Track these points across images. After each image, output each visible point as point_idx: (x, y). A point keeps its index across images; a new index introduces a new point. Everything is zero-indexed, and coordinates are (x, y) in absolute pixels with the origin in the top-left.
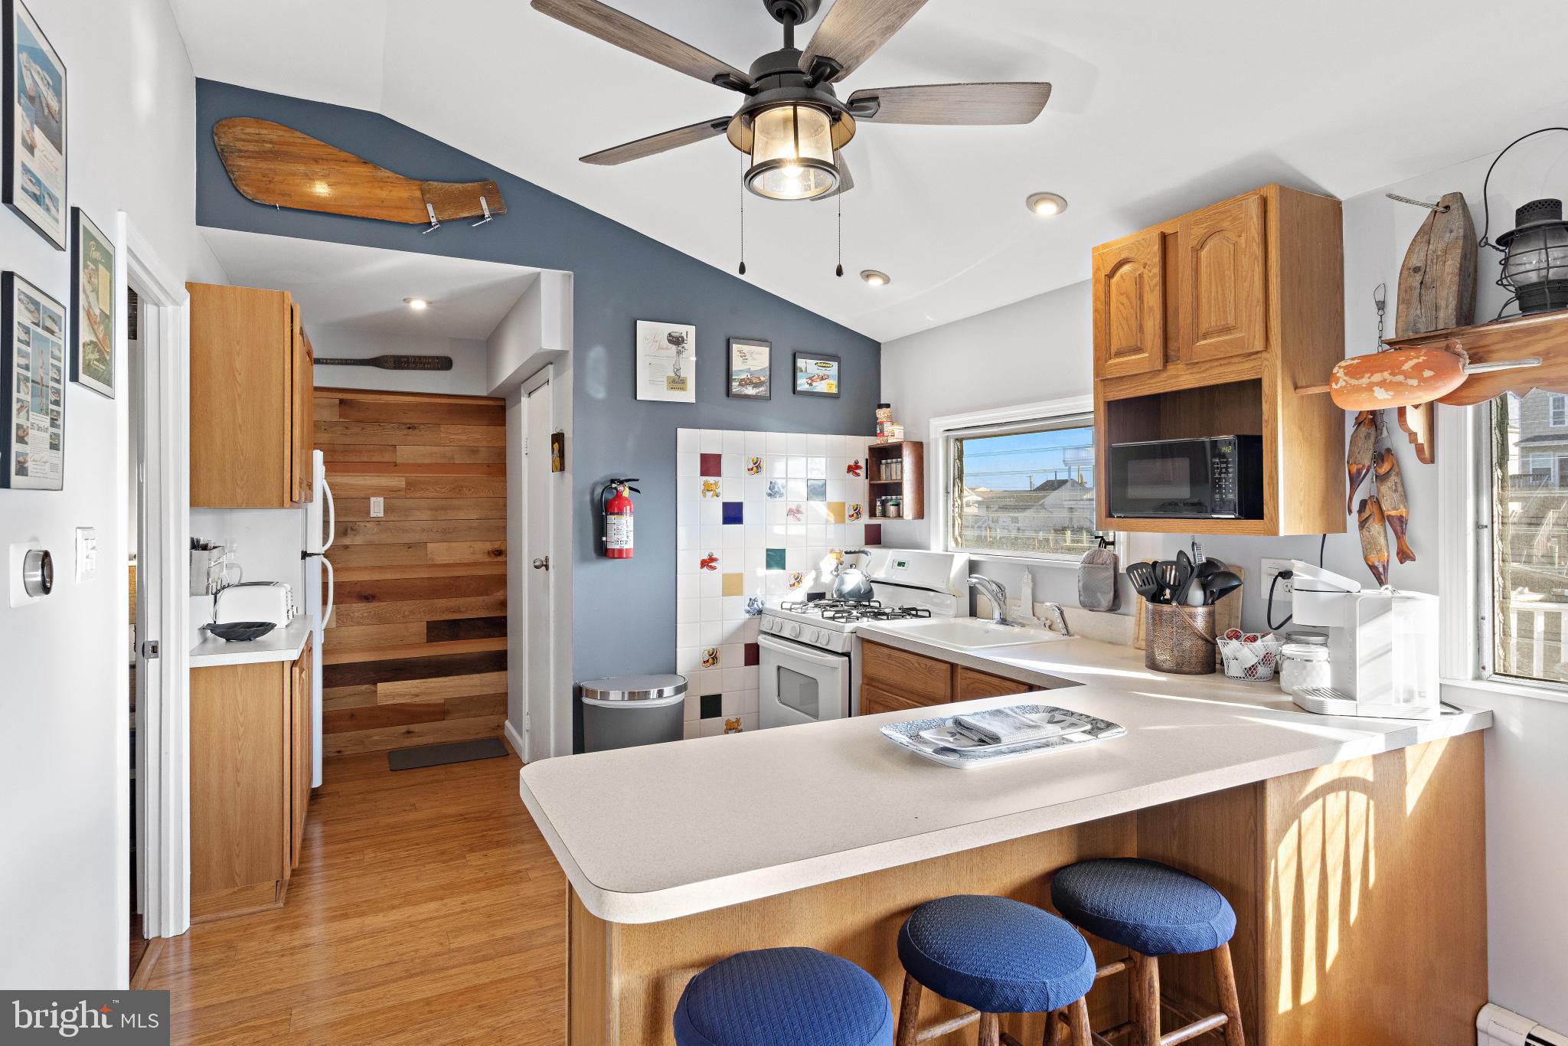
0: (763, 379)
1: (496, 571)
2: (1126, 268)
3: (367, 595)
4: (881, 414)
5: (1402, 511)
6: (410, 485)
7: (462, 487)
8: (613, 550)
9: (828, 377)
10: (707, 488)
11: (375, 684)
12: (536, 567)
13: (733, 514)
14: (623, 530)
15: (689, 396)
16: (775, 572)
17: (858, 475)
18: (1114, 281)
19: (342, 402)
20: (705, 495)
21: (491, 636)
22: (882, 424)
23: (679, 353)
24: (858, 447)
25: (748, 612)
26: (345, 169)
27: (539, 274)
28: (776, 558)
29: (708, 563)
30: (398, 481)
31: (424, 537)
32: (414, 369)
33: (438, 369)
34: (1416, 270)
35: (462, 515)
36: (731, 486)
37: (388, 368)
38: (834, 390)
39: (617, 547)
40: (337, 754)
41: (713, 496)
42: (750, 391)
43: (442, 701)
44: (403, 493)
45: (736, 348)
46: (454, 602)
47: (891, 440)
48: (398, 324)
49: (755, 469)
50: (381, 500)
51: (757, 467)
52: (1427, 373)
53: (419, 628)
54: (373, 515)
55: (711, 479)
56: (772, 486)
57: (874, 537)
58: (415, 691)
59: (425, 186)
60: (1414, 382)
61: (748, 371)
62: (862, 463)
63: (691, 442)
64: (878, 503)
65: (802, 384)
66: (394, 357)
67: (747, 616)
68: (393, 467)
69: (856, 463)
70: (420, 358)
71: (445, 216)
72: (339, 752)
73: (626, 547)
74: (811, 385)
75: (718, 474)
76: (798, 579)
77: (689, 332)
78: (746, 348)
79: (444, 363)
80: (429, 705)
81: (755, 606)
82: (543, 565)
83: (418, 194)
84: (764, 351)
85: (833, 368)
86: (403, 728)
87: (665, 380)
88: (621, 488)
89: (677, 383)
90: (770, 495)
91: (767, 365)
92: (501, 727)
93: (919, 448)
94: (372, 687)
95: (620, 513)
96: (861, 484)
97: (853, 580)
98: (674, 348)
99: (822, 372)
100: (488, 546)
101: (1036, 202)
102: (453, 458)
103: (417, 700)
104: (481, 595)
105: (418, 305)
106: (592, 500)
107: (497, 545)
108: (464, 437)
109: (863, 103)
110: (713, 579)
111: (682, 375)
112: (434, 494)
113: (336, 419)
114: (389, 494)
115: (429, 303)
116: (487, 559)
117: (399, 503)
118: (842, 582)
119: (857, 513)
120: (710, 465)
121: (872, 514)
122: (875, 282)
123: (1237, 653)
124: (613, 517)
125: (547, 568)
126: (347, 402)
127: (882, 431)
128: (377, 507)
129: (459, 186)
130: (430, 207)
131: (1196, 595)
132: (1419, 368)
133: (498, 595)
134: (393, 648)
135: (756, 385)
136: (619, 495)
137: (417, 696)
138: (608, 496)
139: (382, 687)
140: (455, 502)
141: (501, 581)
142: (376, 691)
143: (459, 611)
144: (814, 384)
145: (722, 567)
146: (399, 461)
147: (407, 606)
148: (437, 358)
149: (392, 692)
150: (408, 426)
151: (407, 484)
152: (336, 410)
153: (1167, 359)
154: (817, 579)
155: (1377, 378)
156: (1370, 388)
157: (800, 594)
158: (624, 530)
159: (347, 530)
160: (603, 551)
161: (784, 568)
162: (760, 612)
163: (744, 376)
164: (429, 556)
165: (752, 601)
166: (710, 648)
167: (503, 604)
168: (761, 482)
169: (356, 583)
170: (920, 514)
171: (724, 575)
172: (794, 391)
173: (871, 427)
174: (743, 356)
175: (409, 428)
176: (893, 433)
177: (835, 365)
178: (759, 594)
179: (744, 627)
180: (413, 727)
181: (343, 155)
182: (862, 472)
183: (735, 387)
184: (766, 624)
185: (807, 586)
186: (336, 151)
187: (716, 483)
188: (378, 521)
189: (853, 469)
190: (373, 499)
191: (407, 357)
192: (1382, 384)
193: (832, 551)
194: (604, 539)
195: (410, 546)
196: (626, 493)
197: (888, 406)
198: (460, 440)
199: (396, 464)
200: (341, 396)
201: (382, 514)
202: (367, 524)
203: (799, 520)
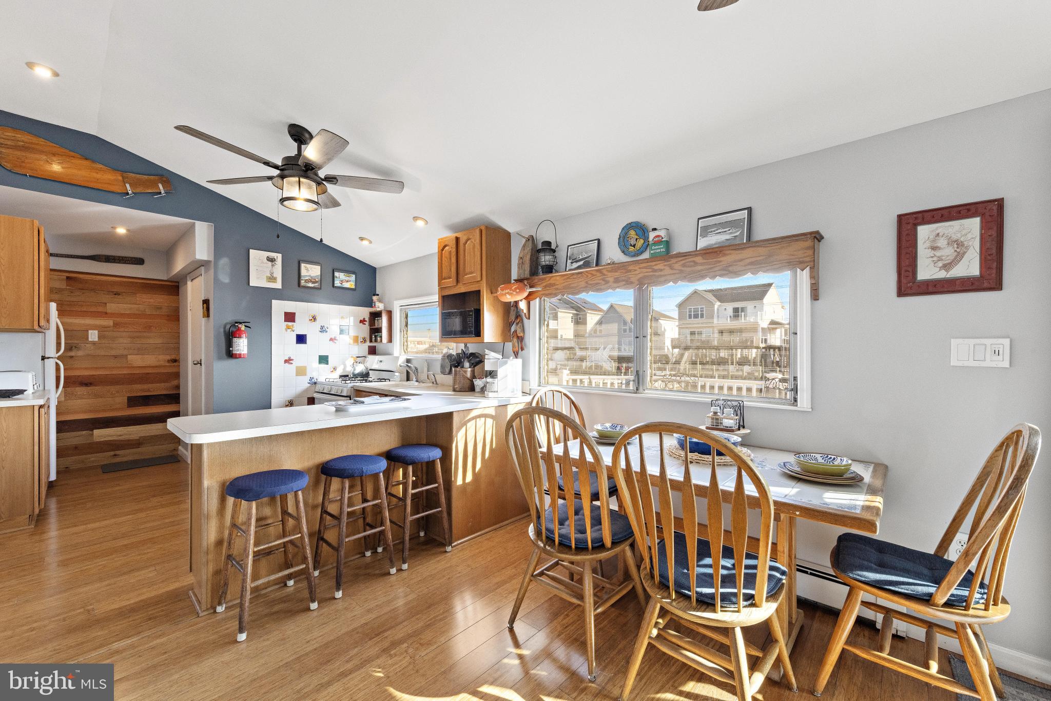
0: (317, 280)
1: (174, 370)
2: (447, 248)
3: (86, 382)
4: (375, 298)
5: (522, 335)
6: (116, 325)
7: (151, 326)
8: (236, 354)
9: (350, 281)
10: (288, 328)
11: (92, 430)
12: (195, 364)
13: (301, 339)
14: (241, 345)
15: (278, 285)
16: (323, 366)
17: (365, 324)
18: (443, 252)
19: (68, 278)
20: (287, 331)
21: (169, 404)
22: (375, 303)
23: (273, 265)
24: (365, 312)
25: (309, 383)
26: (72, 161)
27: (194, 223)
28: (323, 359)
29: (288, 361)
30: (108, 322)
31: (125, 352)
32: (119, 263)
33: (135, 264)
35: (151, 341)
36: (300, 327)
37: (100, 262)
38: (353, 287)
39: (238, 353)
40: (65, 469)
41: (291, 331)
42: (310, 285)
43: (138, 438)
44: (111, 329)
45: (303, 265)
46: (146, 386)
47: (378, 309)
48: (109, 239)
49: (313, 320)
50: (96, 332)
51: (314, 319)
52: (518, 291)
53: (122, 400)
54: (90, 339)
55: (290, 324)
56: (322, 327)
57: (373, 351)
58: (119, 433)
59: (125, 174)
60: (515, 293)
61: (309, 276)
62: (367, 319)
63: (279, 307)
64: (373, 336)
65: (337, 283)
66: (105, 256)
67: (309, 385)
68: (105, 314)
69: (364, 319)
70: (122, 257)
71: (138, 190)
72: (67, 468)
73: (242, 353)
74: (341, 284)
75: (294, 322)
76: (335, 369)
77: (278, 257)
78: (308, 266)
79: (140, 262)
80: (128, 440)
81: (313, 381)
82: (198, 363)
83: (120, 178)
84: (318, 268)
85: (353, 277)
86: (112, 453)
87: (265, 277)
88: (240, 326)
89: (272, 279)
90: (321, 331)
91: (320, 274)
92: (176, 450)
93: (390, 314)
94: (91, 432)
95: (240, 337)
96: (366, 327)
97: (360, 368)
98: (270, 263)
99: (347, 279)
100: (168, 357)
101: (416, 220)
102: (145, 311)
103: (120, 438)
104: (164, 382)
105: (121, 231)
106: (225, 331)
107: (173, 357)
108: (152, 301)
109: (331, 179)
110: (291, 368)
111: (274, 276)
112: (133, 330)
113: (64, 287)
114: (102, 330)
115: (128, 230)
116: (168, 364)
117: (108, 334)
118: (355, 370)
119: (364, 341)
120: (290, 317)
121: (371, 341)
122: (365, 243)
123: (478, 383)
124: (236, 339)
125: (201, 364)
126: (72, 278)
127: (375, 306)
128: (93, 335)
129: (146, 177)
130: (128, 186)
131: (467, 364)
132: (516, 289)
133: (175, 383)
134: (104, 411)
135: (313, 283)
136: (239, 329)
138: (233, 329)
139: (96, 432)
140: (146, 334)
141: (177, 375)
142: (93, 434)
143: (149, 391)
144: (343, 284)
145: (296, 363)
146: (109, 311)
147: (113, 389)
148: (134, 258)
149: (101, 434)
150: (115, 293)
151: (114, 324)
152: (64, 283)
153: (458, 281)
154: (344, 369)
155: (507, 291)
156: (505, 294)
157: (336, 376)
158: (242, 345)
159: (73, 347)
160: (230, 355)
161: (327, 363)
162: (315, 383)
163: (307, 278)
164: (129, 362)
165: (311, 379)
166: (289, 399)
167: (178, 387)
168: (317, 326)
169: (79, 376)
170: (390, 340)
171: (297, 367)
172: (333, 286)
173: (370, 304)
174: (307, 269)
176: (379, 306)
177: (354, 276)
178: (315, 375)
179: (306, 390)
180: (118, 452)
181: (72, 154)
182: (367, 323)
183: (303, 283)
184: (318, 388)
185: (340, 371)
186: (67, 151)
187: (293, 326)
188: (94, 343)
189: (362, 321)
190: (90, 332)
192: (508, 293)
193: (352, 357)
194: (231, 349)
195: (115, 357)
196: (243, 328)
197: (378, 295)
198: (150, 302)
199: (106, 313)
200: (67, 275)
201: (96, 339)
202: (86, 345)
203: (335, 343)
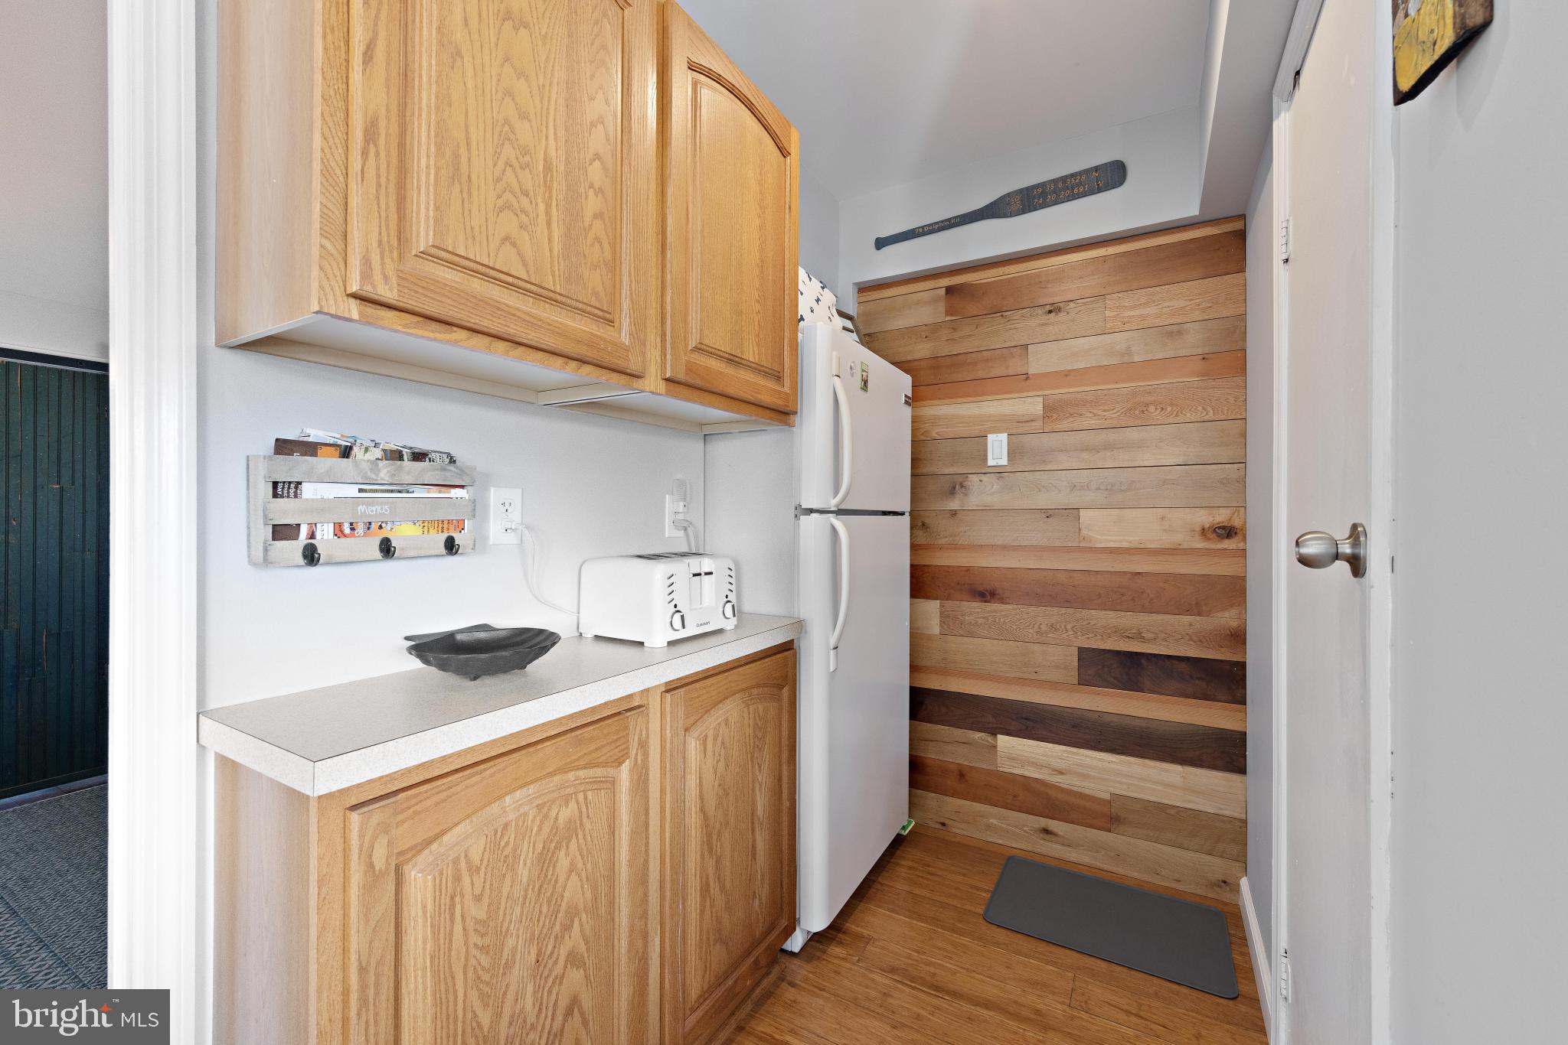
1: (1224, 568)
3: (983, 589)
6: (1051, 410)
7: (1147, 405)
11: (994, 735)
12: (1304, 561)
19: (950, 290)
21: (1206, 697)
30: (1031, 405)
31: (1073, 500)
32: (1056, 203)
33: (1100, 190)
35: (1149, 457)
37: (1011, 215)
40: (938, 826)
43: (1107, 796)
44: (1038, 424)
46: (1130, 619)
50: (1004, 437)
53: (1061, 658)
54: (991, 462)
58: (1057, 763)
66: (1021, 191)
68: (1025, 380)
70: (1065, 178)
72: (943, 824)
79: (1113, 175)
80: (1081, 796)
82: (1337, 556)
86: (1043, 822)
92: (1229, 885)
94: (990, 739)
100: (1205, 518)
102: (1128, 352)
103: (1060, 780)
104: (1188, 612)
107: (1221, 517)
108: (1151, 310)
112: (1093, 422)
113: (942, 317)
114: (1016, 428)
116: (1200, 544)
117: (1031, 441)
125: (1357, 565)
126: (960, 292)
128: (997, 451)
133: (1226, 618)
134: (1020, 682)
137: (1061, 773)
139: (1003, 740)
140: (1133, 434)
141: (1234, 590)
142: (996, 747)
143: (1139, 637)
146: (1031, 372)
147: (1044, 616)
148: (1096, 169)
149: (1020, 754)
150: (1048, 308)
151: (1047, 408)
152: (942, 307)
159: (954, 488)
164: (1084, 532)
167: (1238, 637)
169: (967, 570)
175: (1050, 312)
180: (1054, 825)
188: (999, 472)
190: (991, 437)
191: (1043, 185)
195: (1048, 514)
198: (1143, 318)
199: (1027, 376)
200: (946, 282)
201: (1004, 461)
202: (983, 477)
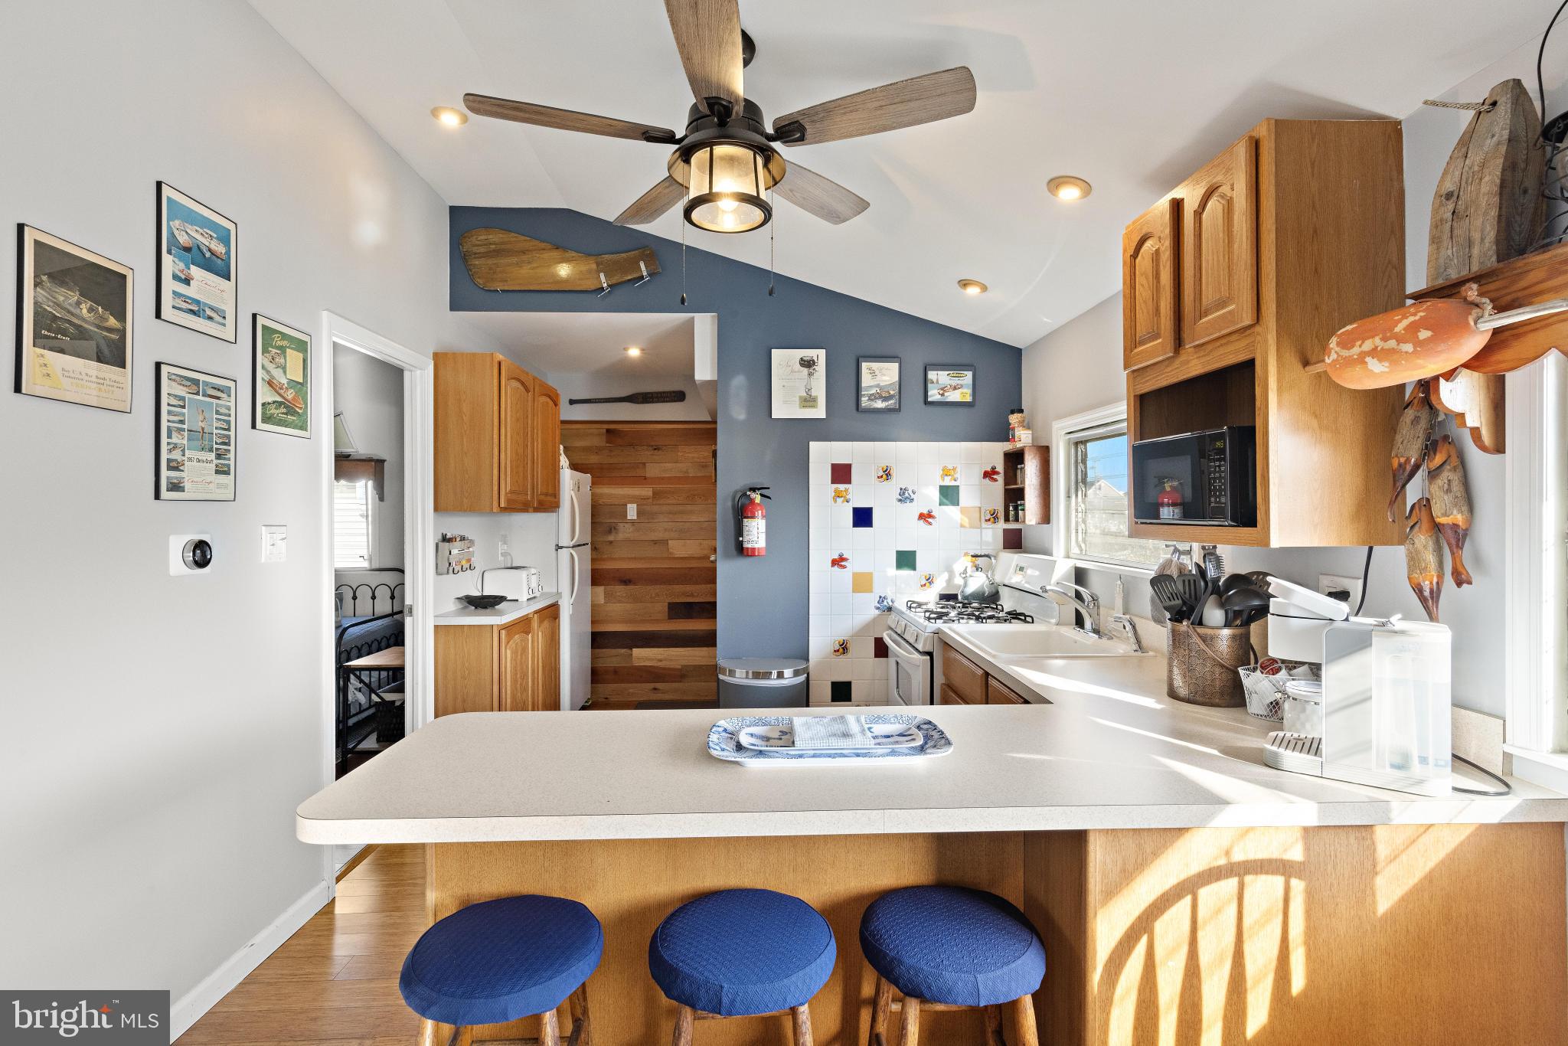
0: (892, 392)
2: (1148, 244)
3: (625, 579)
4: (1014, 419)
6: (656, 494)
7: (694, 496)
8: (748, 548)
9: (962, 386)
10: (838, 495)
11: (631, 648)
13: (863, 517)
14: (756, 533)
15: (820, 412)
16: (906, 573)
17: (996, 480)
18: (1137, 261)
19: (608, 431)
20: (835, 501)
22: (1013, 429)
23: (810, 374)
24: (993, 453)
25: (878, 608)
26: (542, 256)
27: (693, 318)
28: (906, 559)
29: (838, 562)
30: (647, 492)
31: (665, 536)
32: (660, 402)
33: (675, 401)
34: (1449, 196)
35: (694, 518)
36: (859, 494)
37: (638, 403)
38: (969, 399)
39: (749, 546)
40: (604, 700)
41: (843, 502)
42: (880, 404)
43: (680, 667)
44: (650, 500)
45: (864, 365)
46: (689, 588)
47: (1019, 445)
48: (624, 370)
49: (885, 476)
50: (635, 506)
51: (887, 474)
52: (1424, 334)
53: (661, 607)
54: (629, 518)
55: (842, 487)
56: (903, 491)
57: (1014, 541)
58: (660, 657)
59: (599, 259)
60: (1408, 347)
61: (878, 386)
62: (1000, 468)
63: (822, 454)
64: (1011, 508)
65: (934, 395)
66: (642, 394)
67: (877, 612)
68: (643, 480)
69: (993, 468)
70: (661, 393)
71: (614, 281)
72: (606, 698)
73: (756, 546)
74: (942, 395)
75: (849, 482)
76: (930, 580)
77: (820, 355)
78: (875, 365)
79: (680, 396)
80: (669, 669)
81: (885, 603)
83: (594, 266)
84: (894, 367)
85: (968, 376)
86: (652, 685)
87: (797, 399)
88: (753, 495)
89: (809, 401)
90: (900, 500)
91: (896, 378)
93: (1044, 453)
94: (629, 651)
95: (753, 517)
96: (998, 486)
97: (977, 583)
98: (805, 371)
99: (955, 382)
101: (1057, 187)
102: (687, 472)
103: (659, 664)
105: (634, 352)
106: (733, 506)
108: (696, 455)
109: (790, 129)
110: (845, 575)
111: (814, 394)
112: (674, 502)
113: (603, 444)
114: (641, 502)
115: (642, 350)
117: (648, 508)
118: (965, 585)
119: (994, 517)
120: (841, 474)
121: (1007, 519)
122: (973, 291)
123: (1257, 686)
124: (746, 520)
126: (613, 432)
127: (1014, 437)
128: (632, 511)
129: (624, 255)
130: (602, 276)
131: (1214, 615)
132: (1414, 328)
134: (643, 621)
135: (885, 399)
136: (752, 501)
137: (661, 661)
138: (744, 500)
139: (636, 652)
140: (689, 507)
142: (632, 655)
143: (692, 595)
144: (946, 394)
145: (853, 566)
146: (648, 475)
147: (653, 590)
148: (674, 392)
149: (643, 656)
150: (654, 447)
151: (654, 493)
152: (604, 438)
153: (1179, 342)
154: (949, 581)
155: (1368, 345)
156: (1361, 360)
157: (930, 597)
158: (755, 531)
159: (611, 529)
160: (741, 550)
161: (914, 569)
162: (890, 609)
163: (873, 391)
164: (671, 550)
165: (882, 599)
166: (841, 639)
168: (892, 488)
169: (618, 570)
170: (1046, 518)
171: (855, 575)
172: (926, 402)
173: (1004, 433)
174: (873, 373)
175: (655, 449)
176: (1023, 438)
177: (969, 374)
178: (890, 594)
179: (875, 620)
180: (658, 685)
181: (543, 245)
182: (1000, 478)
183: (865, 402)
184: (892, 620)
185: (940, 586)
186: (537, 243)
187: (846, 490)
188: (633, 522)
189: (989, 475)
190: (629, 506)
191: (651, 393)
192: (1374, 352)
193: (966, 554)
194: (741, 539)
195: (655, 542)
196: (758, 498)
197: (1021, 411)
198: (693, 458)
199: (645, 478)
200: (606, 426)
201: (635, 518)
202: (625, 524)
203: (930, 524)
